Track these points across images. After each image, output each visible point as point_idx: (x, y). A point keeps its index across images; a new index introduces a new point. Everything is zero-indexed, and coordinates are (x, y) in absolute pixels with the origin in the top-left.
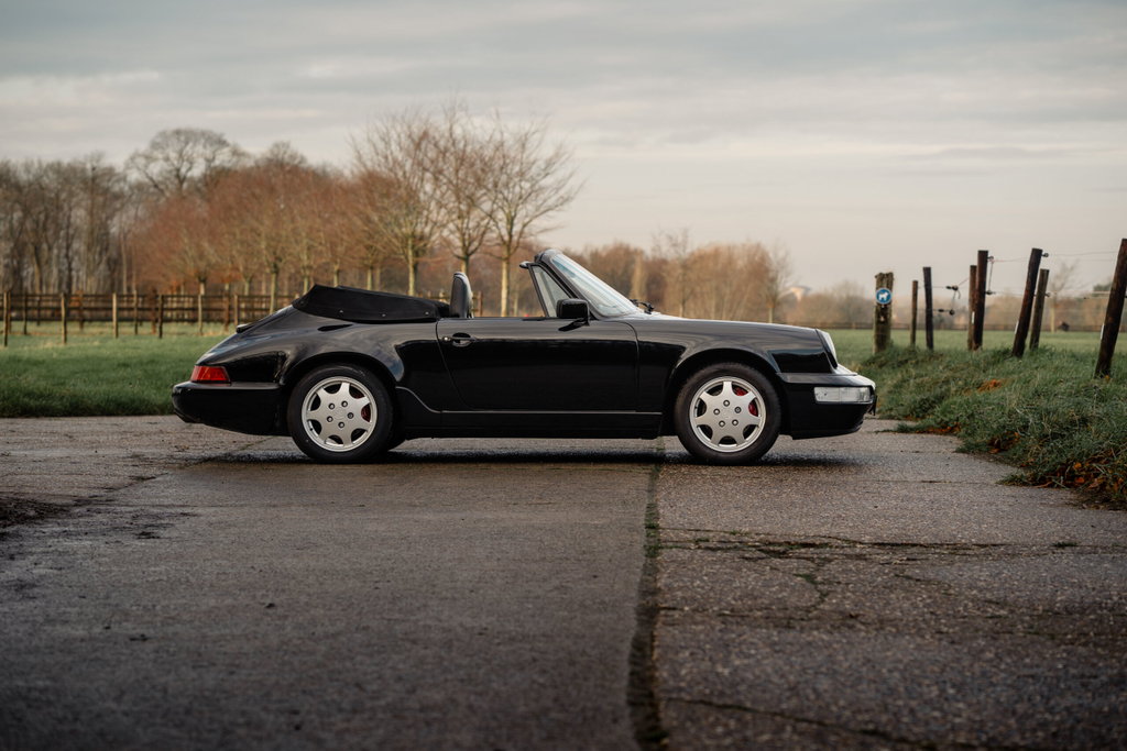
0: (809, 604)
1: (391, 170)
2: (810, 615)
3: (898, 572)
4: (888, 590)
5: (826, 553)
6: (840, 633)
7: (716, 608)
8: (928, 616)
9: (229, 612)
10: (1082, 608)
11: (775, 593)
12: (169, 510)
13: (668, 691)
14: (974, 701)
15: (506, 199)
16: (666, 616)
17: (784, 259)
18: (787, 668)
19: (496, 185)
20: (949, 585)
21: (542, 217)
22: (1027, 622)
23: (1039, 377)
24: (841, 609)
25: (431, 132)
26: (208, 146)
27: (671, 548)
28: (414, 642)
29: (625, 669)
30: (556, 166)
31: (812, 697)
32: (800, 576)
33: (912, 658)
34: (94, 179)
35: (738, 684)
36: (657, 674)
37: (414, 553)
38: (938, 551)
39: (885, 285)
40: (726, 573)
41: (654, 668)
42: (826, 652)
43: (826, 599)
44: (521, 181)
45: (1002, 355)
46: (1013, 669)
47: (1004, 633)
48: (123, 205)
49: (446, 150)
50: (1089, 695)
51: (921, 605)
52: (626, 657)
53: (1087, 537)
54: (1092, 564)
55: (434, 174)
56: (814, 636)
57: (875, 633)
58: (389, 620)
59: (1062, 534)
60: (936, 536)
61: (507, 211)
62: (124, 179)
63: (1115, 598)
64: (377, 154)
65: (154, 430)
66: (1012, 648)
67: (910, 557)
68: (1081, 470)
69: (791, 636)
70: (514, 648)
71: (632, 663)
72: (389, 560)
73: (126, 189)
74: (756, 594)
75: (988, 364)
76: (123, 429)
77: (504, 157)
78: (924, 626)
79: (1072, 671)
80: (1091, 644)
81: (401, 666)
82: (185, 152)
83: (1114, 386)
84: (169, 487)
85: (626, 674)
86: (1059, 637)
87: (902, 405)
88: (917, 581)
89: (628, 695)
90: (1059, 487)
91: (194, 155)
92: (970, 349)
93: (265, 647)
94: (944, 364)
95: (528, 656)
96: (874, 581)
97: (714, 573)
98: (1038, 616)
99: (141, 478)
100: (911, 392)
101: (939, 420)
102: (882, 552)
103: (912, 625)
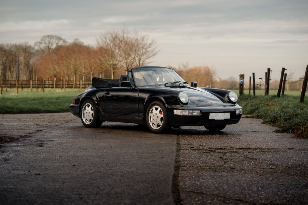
0: (221, 165)
1: (107, 46)
2: (221, 168)
3: (245, 156)
4: (243, 161)
5: (226, 151)
6: (230, 173)
7: (196, 166)
8: (254, 168)
9: (62, 167)
10: (296, 166)
11: (212, 162)
12: (46, 139)
13: (183, 189)
14: (266, 191)
15: (138, 54)
16: (182, 168)
17: (214, 71)
18: (215, 182)
19: (135, 50)
20: (260, 160)
21: (148, 59)
22: (281, 170)
23: (284, 103)
24: (230, 166)
25: (118, 36)
26: (57, 40)
27: (183, 149)
28: (113, 175)
30: (152, 45)
31: (222, 190)
32: (219, 157)
33: (249, 180)
34: (25, 49)
35: (202, 187)
36: (180, 184)
37: (113, 151)
38: (256, 150)
39: (242, 78)
40: (198, 157)
41: (179, 182)
42: (226, 178)
43: (226, 164)
44: (142, 49)
45: (274, 97)
46: (277, 183)
47: (274, 173)
48: (33, 56)
49: (122, 41)
50: (298, 190)
51: (252, 165)
52: (171, 179)
53: (297, 147)
54: (299, 154)
55: (118, 47)
56: (223, 174)
57: (239, 173)
58: (106, 169)
59: (290, 146)
60: (256, 146)
61: (139, 57)
62: (34, 49)
63: (305, 163)
64: (103, 42)
65: (42, 117)
66: (277, 177)
67: (249, 152)
68: (296, 128)
69: (216, 174)
70: (141, 177)
71: (173, 181)
72: (106, 153)
73: (34, 51)
74: (207, 162)
75: (270, 99)
76: (33, 117)
77: (138, 43)
78: (253, 171)
79: (293, 183)
80: (298, 176)
81: (109, 182)
82: (50, 41)
83: (305, 105)
84: (46, 133)
85: (171, 184)
86: (290, 174)
87: (247, 110)
88: (251, 158)
89: (172, 190)
90: (290, 133)
91: (53, 42)
92: (265, 95)
93: (72, 177)
94: (258, 99)
95: (144, 179)
96: (239, 159)
97: (195, 157)
98: (284, 168)
99: (39, 131)
100: (249, 107)
101: (257, 115)
102: (241, 151)
103: (249, 170)
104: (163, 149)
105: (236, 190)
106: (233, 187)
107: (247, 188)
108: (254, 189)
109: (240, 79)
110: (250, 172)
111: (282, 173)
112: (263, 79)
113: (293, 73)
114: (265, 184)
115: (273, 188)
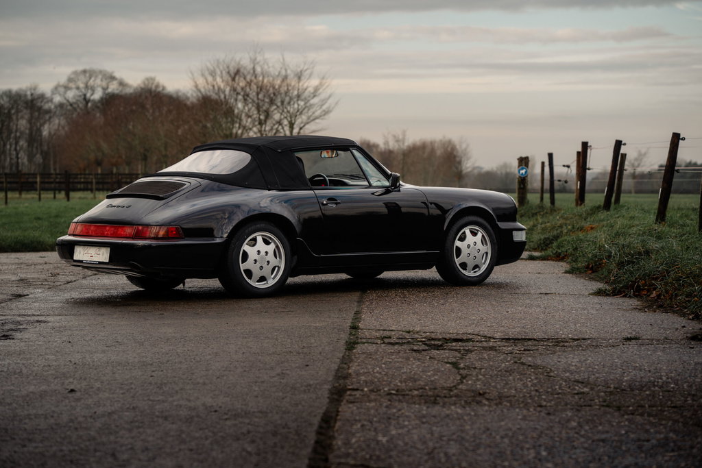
0: (452, 385)
1: (216, 94)
2: (452, 393)
3: (516, 360)
4: (508, 374)
5: (469, 345)
6: (469, 407)
7: (386, 389)
8: (533, 393)
9: (40, 396)
10: (641, 385)
11: (429, 376)
12: (29, 318)
13: (339, 457)
14: (560, 461)
15: (288, 112)
16: (350, 395)
17: (466, 149)
18: (428, 436)
19: (282, 102)
20: (551, 370)
21: (312, 123)
22: (602, 397)
23: (620, 223)
24: (473, 388)
25: (242, 70)
26: (104, 80)
27: (364, 343)
28: (166, 418)
29: (312, 437)
30: (321, 90)
31: (443, 460)
32: (449, 363)
33: (518, 427)
34: (32, 101)
35: (391, 450)
36: (334, 443)
37: (186, 349)
38: (545, 343)
39: (524, 164)
40: (398, 362)
41: (333, 438)
42: (458, 422)
43: (464, 381)
44: (298, 100)
45: (596, 209)
46: (590, 435)
47: (585, 406)
48: (50, 118)
49: (251, 81)
50: (643, 455)
51: (529, 384)
52: (315, 428)
53: (647, 333)
54: (649, 353)
55: (243, 96)
56: (452, 410)
57: (495, 407)
58: (153, 401)
59: (630, 331)
60: (545, 333)
61: (289, 119)
62: (51, 100)
63: (664, 378)
64: (208, 84)
65: (41, 262)
66: (590, 418)
67: (526, 348)
68: (645, 285)
69: (436, 410)
70: (237, 422)
71: (319, 433)
72: (167, 354)
73: (53, 107)
74: (416, 377)
75: (588, 214)
76: (21, 261)
77: (288, 85)
78: (529, 401)
79: (632, 436)
80: (646, 415)
81: (151, 439)
82: (89, 84)
83: (668, 229)
84: (35, 302)
85: (312, 442)
86: (624, 409)
87: (533, 242)
88: (529, 366)
89: (310, 459)
90: (630, 297)
91: (96, 86)
92: (577, 205)
93: (56, 424)
94: (560, 215)
95: (244, 430)
96: (500, 367)
97: (390, 362)
98: (610, 392)
99: (20, 296)
100: (539, 233)
101: (554, 252)
102: (506, 344)
103: (521, 400)
104: (313, 341)
105: (480, 458)
106: (473, 450)
107: (508, 452)
108: (528, 455)
109: (519, 167)
110: (521, 405)
111: (603, 406)
112: (571, 167)
113: (645, 154)
114: (557, 439)
115: (578, 451)
